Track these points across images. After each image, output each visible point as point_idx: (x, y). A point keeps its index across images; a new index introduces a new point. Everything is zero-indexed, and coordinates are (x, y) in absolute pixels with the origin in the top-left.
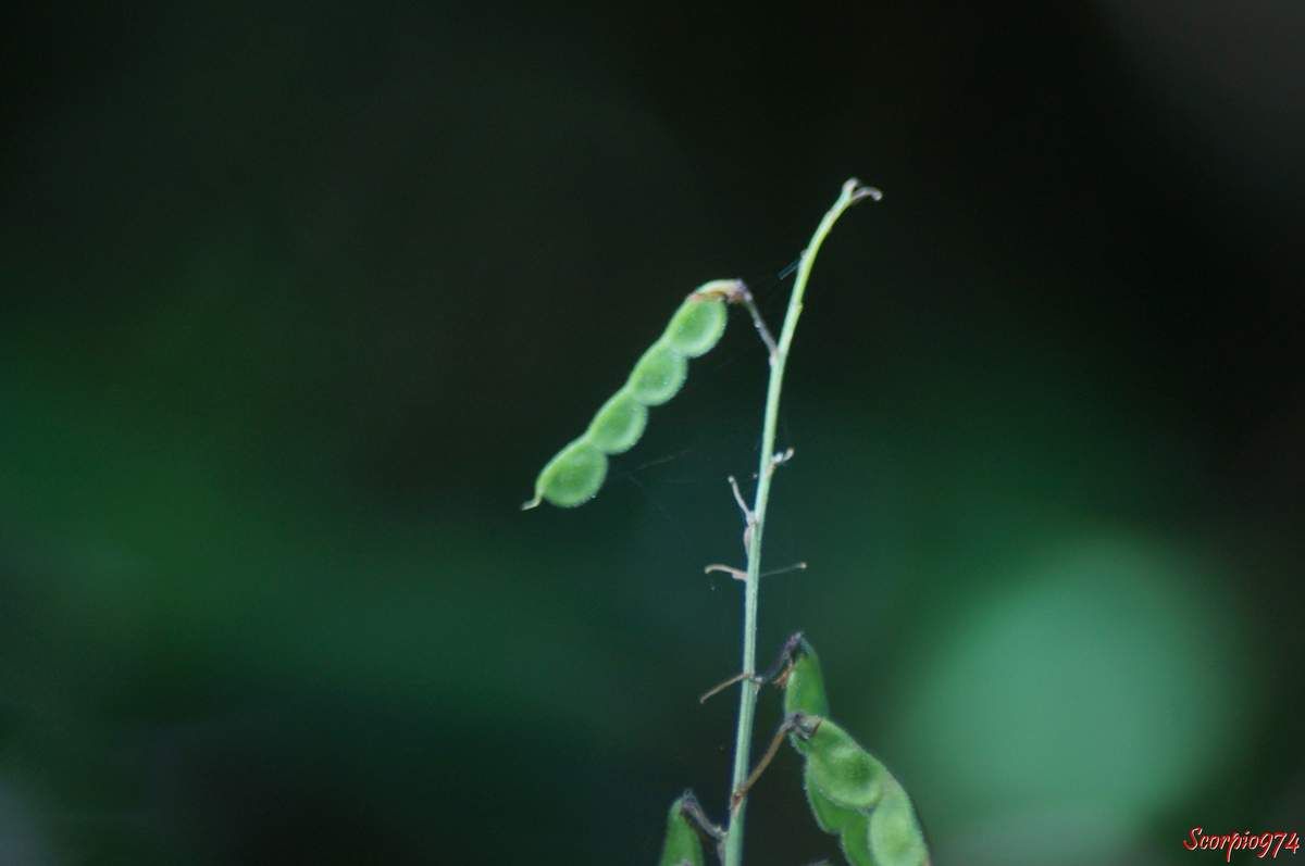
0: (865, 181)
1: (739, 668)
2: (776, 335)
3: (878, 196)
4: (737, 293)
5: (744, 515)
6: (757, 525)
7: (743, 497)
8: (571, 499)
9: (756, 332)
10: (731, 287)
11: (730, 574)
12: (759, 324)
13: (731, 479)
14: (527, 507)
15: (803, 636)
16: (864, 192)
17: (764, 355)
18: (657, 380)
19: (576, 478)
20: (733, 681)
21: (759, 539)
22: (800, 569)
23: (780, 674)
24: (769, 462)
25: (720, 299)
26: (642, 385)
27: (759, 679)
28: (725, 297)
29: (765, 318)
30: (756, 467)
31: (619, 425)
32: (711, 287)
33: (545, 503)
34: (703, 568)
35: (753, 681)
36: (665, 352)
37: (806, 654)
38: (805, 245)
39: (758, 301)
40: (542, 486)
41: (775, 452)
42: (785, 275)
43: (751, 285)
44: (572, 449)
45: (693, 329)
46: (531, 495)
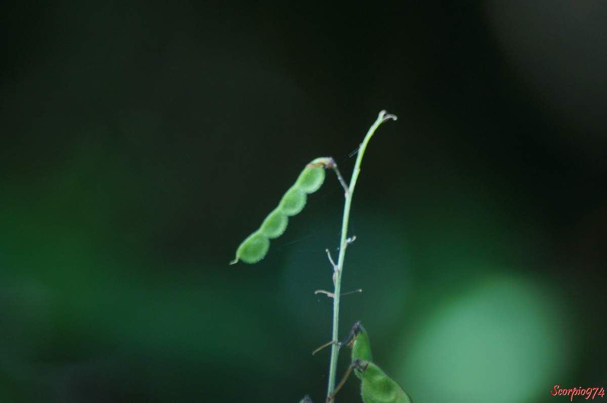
0: (389, 112)
1: (331, 339)
2: (348, 183)
3: (395, 118)
4: (330, 163)
5: (333, 267)
6: (339, 272)
7: (333, 258)
8: (252, 259)
9: (339, 182)
10: (326, 161)
11: (326, 295)
12: (340, 178)
13: (327, 250)
14: (232, 263)
15: (360, 323)
16: (389, 117)
17: (342, 192)
18: (292, 204)
20: (328, 344)
21: (340, 278)
22: (359, 292)
24: (344, 242)
25: (322, 166)
26: (285, 207)
28: (324, 165)
29: (343, 175)
30: (339, 245)
31: (275, 225)
32: (317, 161)
33: (240, 261)
34: (314, 292)
35: (337, 345)
36: (296, 191)
38: (361, 141)
39: (339, 167)
40: (239, 254)
41: (347, 237)
42: (352, 156)
43: (336, 160)
44: (253, 236)
45: (309, 180)
46: (234, 257)
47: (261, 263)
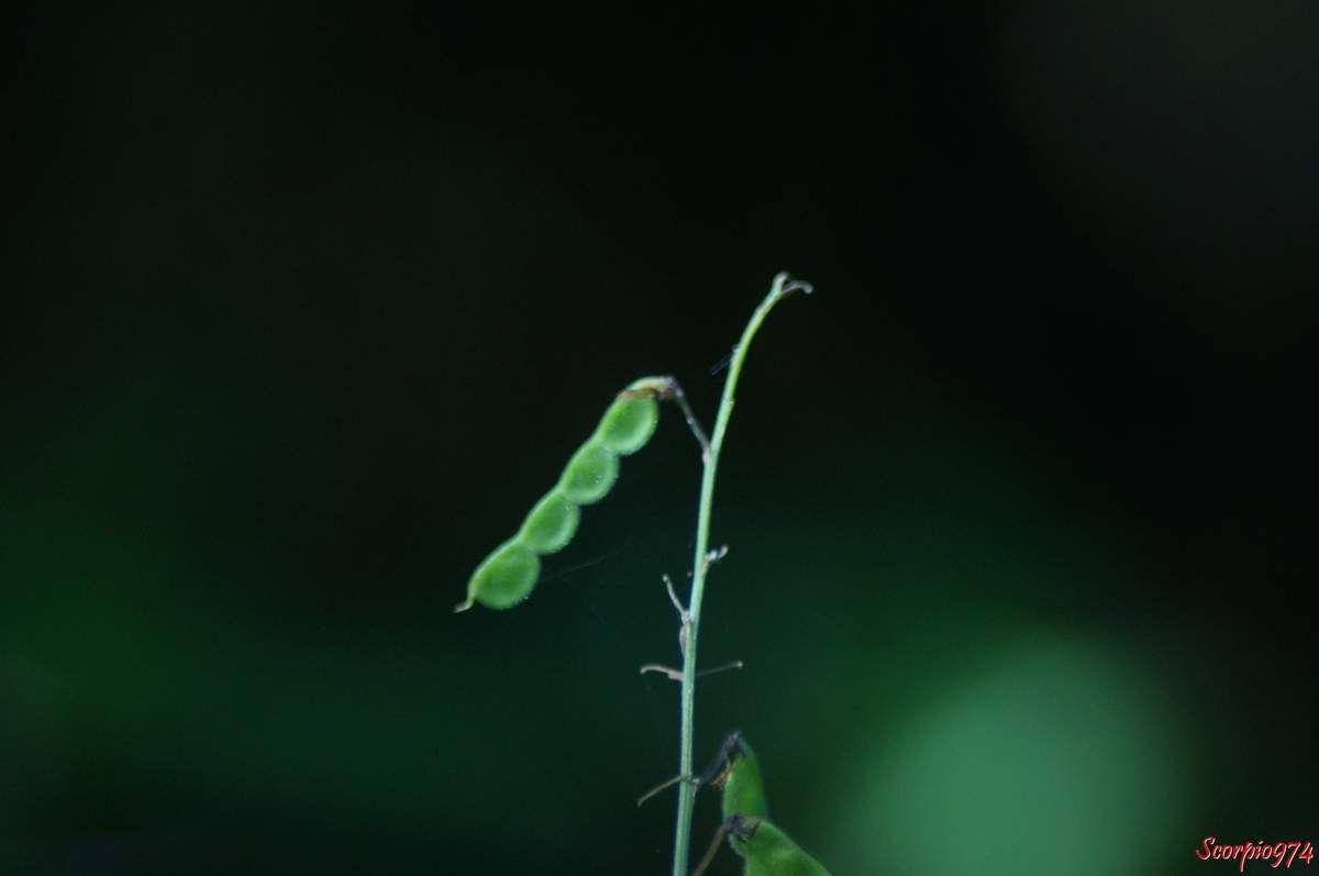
0: (795, 275)
1: (676, 770)
2: (709, 432)
3: (808, 289)
4: (669, 389)
5: (680, 614)
6: (692, 625)
7: (678, 595)
8: (504, 600)
10: (659, 383)
11: (666, 675)
12: (690, 421)
13: (665, 578)
14: (460, 609)
15: (740, 736)
16: (794, 286)
17: (697, 452)
18: (588, 479)
19: (508, 580)
20: (669, 783)
21: (695, 638)
22: (737, 668)
23: (717, 774)
24: (703, 560)
25: (651, 396)
26: (573, 485)
27: (697, 781)
28: (655, 392)
29: (697, 415)
30: (691, 566)
31: (551, 524)
32: (640, 385)
33: (477, 604)
34: (639, 668)
35: (691, 783)
36: (597, 451)
37: (744, 755)
38: (737, 339)
39: (689, 397)
40: (473, 589)
41: (709, 549)
42: (716, 372)
43: (682, 380)
44: (504, 549)
45: (624, 426)
46: (463, 597)
47: (523, 606)
